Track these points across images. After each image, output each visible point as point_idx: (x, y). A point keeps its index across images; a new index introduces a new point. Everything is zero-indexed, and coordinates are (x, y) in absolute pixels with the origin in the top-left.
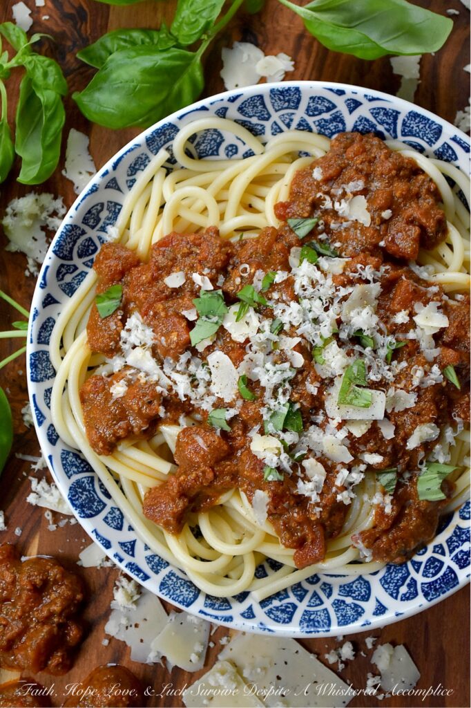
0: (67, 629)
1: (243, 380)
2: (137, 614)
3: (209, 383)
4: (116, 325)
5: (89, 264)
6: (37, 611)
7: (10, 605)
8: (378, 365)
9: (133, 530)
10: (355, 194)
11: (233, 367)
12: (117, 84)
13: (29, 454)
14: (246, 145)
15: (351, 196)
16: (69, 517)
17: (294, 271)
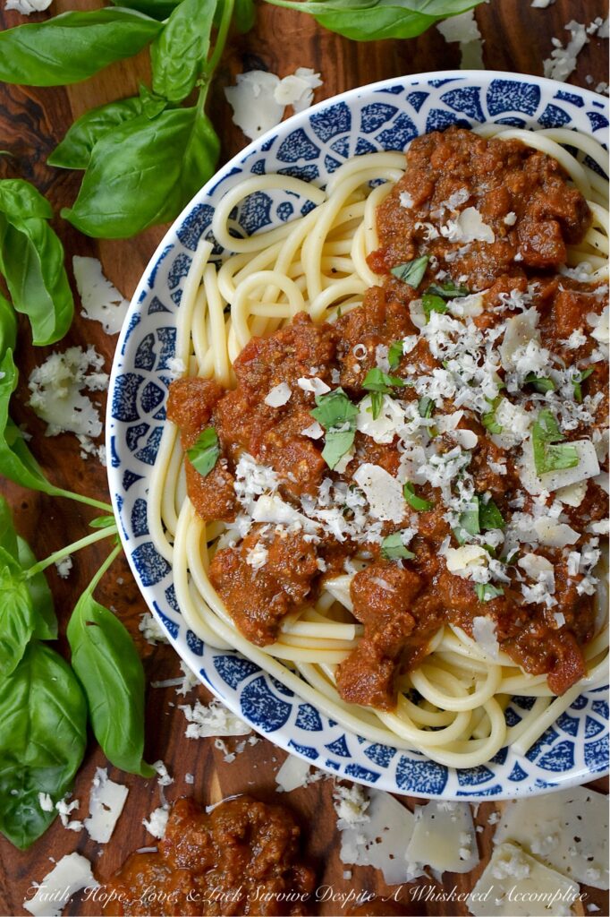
0: (296, 877)
1: (409, 488)
2: (374, 826)
3: (366, 508)
4: (224, 478)
5: (161, 415)
6: (250, 868)
7: (214, 873)
8: (568, 409)
9: (335, 724)
10: (461, 209)
11: (391, 477)
12: (113, 180)
13: (168, 678)
14: (301, 198)
15: (457, 212)
16: (246, 737)
17: (423, 331)
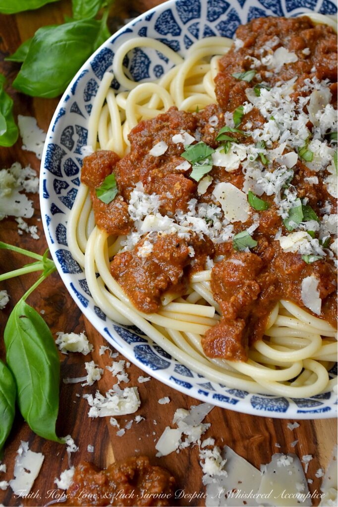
2: (231, 479)
4: (121, 204)
5: (76, 182)
9: (202, 377)
10: (274, 49)
11: (238, 190)
15: (272, 51)
16: (133, 415)
17: (255, 102)
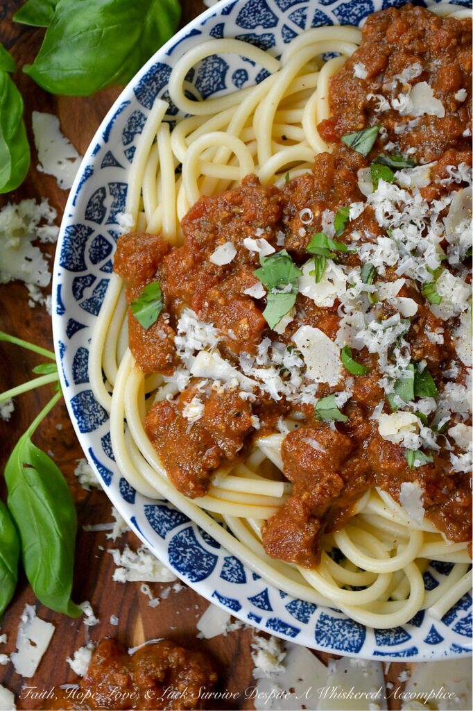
1: (346, 351)
2: (289, 676)
3: (303, 370)
4: (166, 332)
5: (108, 268)
9: (259, 577)
10: (413, 83)
11: (329, 340)
12: (74, 37)
13: (100, 522)
14: (257, 66)
15: (409, 86)
16: (171, 584)
17: (370, 198)
